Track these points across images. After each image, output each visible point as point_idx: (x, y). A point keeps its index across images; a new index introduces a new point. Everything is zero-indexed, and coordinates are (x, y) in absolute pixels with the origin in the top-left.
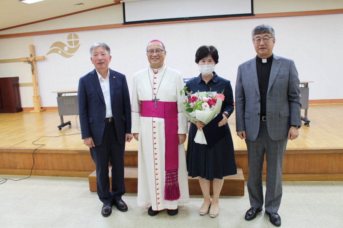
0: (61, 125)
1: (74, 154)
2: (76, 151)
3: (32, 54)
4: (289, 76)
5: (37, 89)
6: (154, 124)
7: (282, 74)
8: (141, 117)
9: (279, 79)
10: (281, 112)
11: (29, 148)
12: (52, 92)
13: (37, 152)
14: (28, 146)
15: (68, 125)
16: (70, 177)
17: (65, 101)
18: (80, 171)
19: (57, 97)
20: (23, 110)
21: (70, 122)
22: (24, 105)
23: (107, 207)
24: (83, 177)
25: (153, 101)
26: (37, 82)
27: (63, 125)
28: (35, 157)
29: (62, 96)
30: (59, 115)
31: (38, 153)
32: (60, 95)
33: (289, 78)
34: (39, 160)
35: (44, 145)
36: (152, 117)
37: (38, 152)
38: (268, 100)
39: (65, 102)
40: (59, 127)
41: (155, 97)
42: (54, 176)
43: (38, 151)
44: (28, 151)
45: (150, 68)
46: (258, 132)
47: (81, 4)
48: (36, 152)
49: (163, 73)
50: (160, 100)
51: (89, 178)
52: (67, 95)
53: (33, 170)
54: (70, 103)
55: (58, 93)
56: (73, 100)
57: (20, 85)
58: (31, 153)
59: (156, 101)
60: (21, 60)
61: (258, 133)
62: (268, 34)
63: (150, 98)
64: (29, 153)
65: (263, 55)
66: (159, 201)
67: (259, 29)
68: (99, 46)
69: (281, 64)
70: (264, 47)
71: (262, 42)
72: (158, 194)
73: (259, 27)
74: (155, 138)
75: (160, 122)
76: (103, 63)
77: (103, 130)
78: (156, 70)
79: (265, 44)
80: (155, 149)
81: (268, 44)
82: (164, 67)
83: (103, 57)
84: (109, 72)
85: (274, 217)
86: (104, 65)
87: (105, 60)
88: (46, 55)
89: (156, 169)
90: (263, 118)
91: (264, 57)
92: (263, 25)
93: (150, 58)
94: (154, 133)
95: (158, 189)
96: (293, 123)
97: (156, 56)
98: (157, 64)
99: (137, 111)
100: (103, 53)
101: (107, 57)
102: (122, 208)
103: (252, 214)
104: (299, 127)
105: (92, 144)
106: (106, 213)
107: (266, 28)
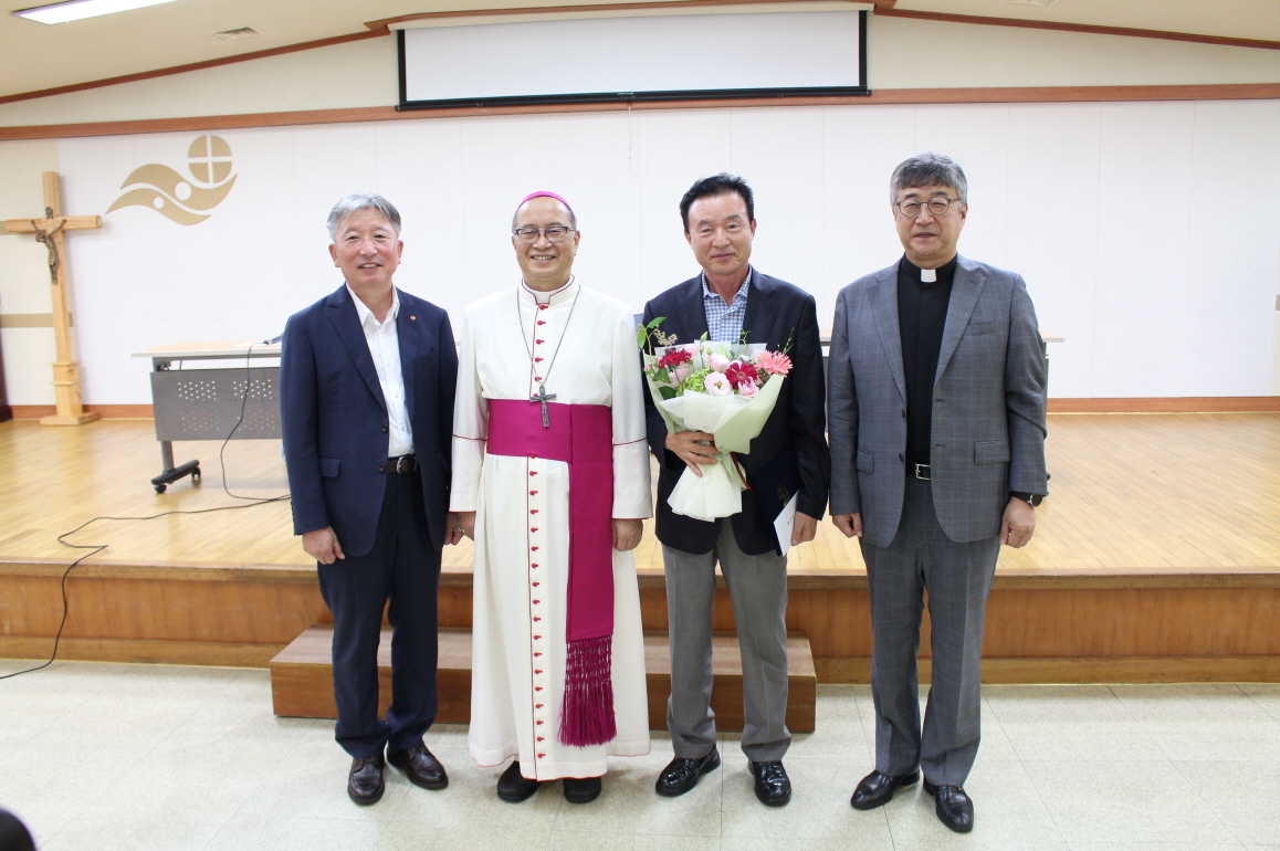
0: (164, 476)
1: (216, 584)
2: (225, 570)
3: (53, 208)
4: (1007, 326)
5: (67, 339)
6: (534, 483)
7: (985, 319)
8: (488, 456)
9: (974, 335)
10: (978, 446)
11: (47, 559)
12: (134, 355)
13: (79, 575)
14: (43, 549)
15: (189, 476)
16: (201, 664)
17: (182, 386)
18: (237, 642)
19: (151, 374)
20: (15, 412)
21: (197, 463)
22: (15, 398)
23: (367, 772)
24: (247, 665)
26: (69, 310)
27: (171, 475)
28: (70, 592)
29: (171, 368)
30: (158, 440)
31: (82, 578)
32: (162, 366)
33: (1007, 334)
34: (86, 602)
35: (104, 547)
36: (528, 455)
37: (84, 576)
38: (938, 404)
39: (182, 392)
40: (155, 482)
41: (542, 387)
42: (141, 662)
43: (83, 569)
44: (47, 572)
45: (521, 289)
46: (899, 518)
47: (244, 30)
48: (74, 573)
49: (569, 308)
51: (272, 667)
52: (188, 365)
53: (60, 641)
54: (199, 394)
55: (155, 359)
56: (212, 385)
58: (57, 578)
59: (544, 402)
60: (9, 227)
61: (898, 522)
62: (943, 189)
63: (521, 391)
64: (48, 579)
65: (921, 257)
66: (540, 747)
67: (915, 171)
68: (366, 208)
69: (981, 285)
70: (932, 229)
71: (924, 216)
72: (539, 723)
73: (916, 161)
74: (534, 530)
75: (554, 475)
76: (379, 265)
77: (380, 501)
78: (543, 296)
79: (932, 220)
80: (535, 566)
81: (942, 220)
82: (573, 288)
83: (380, 246)
84: (396, 301)
85: (952, 801)
86: (380, 274)
87: (387, 256)
88: (107, 213)
89: (536, 638)
90: (918, 471)
91: (928, 264)
92: (933, 158)
93: (526, 254)
94: (533, 512)
95: (538, 706)
96: (1018, 486)
97: (547, 249)
98: (549, 275)
99: (475, 434)
100: (379, 233)
101: (391, 244)
102: (429, 777)
103: (877, 789)
104: (1038, 500)
105: (334, 552)
106: (367, 792)
107: (939, 167)
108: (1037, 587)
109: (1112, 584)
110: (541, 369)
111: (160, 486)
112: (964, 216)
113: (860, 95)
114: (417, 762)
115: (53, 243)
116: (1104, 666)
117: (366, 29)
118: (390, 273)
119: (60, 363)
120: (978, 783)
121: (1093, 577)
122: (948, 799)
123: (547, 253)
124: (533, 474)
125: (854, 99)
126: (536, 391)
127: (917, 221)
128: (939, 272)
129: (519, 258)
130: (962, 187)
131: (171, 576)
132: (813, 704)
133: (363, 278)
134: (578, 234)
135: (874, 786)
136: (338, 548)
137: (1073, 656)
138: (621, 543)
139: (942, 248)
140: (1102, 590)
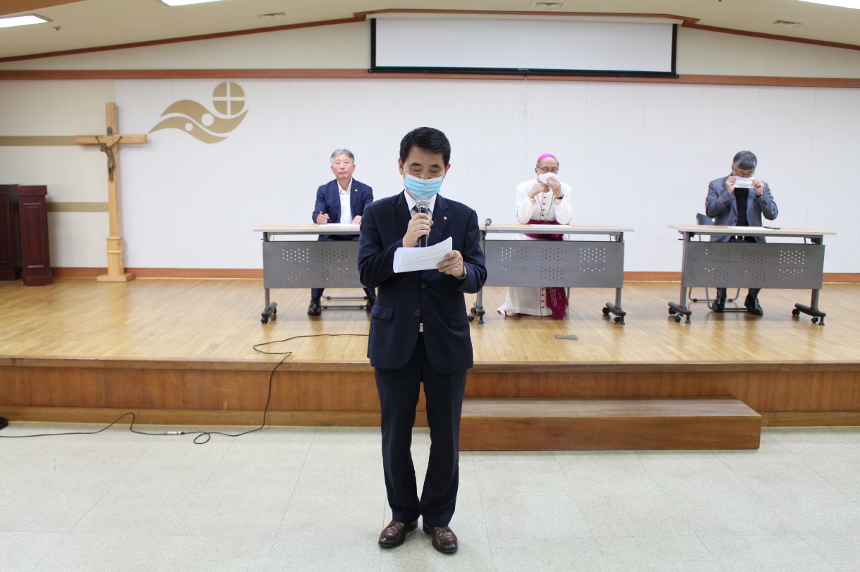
3: (112, 128)
13: (284, 369)
19: (263, 243)
28: (275, 381)
30: (265, 288)
32: (267, 238)
34: (285, 386)
35: (291, 353)
40: (262, 316)
48: (280, 368)
53: (268, 413)
55: (264, 233)
64: (259, 372)
88: (150, 133)
113: (671, 78)
115: (112, 152)
119: (113, 238)
125: (667, 80)
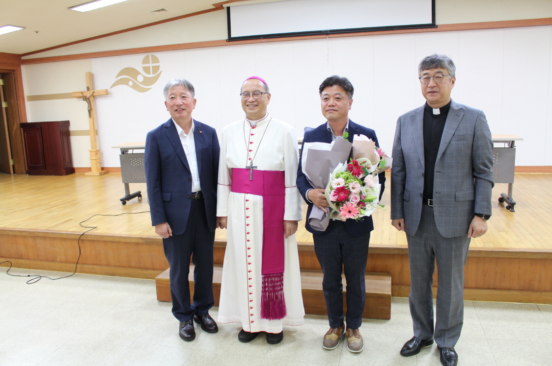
0: (125, 198)
1: (138, 244)
2: (141, 238)
3: (89, 87)
4: (472, 137)
5: (95, 140)
6: (248, 205)
7: (462, 133)
8: (231, 192)
9: (456, 141)
10: (457, 193)
11: (73, 232)
12: (113, 148)
13: (85, 239)
14: (73, 228)
15: (137, 197)
16: (133, 277)
17: (132, 160)
18: (147, 269)
19: (120, 155)
20: (76, 170)
21: (140, 192)
22: (76, 164)
23: (188, 327)
25: (248, 169)
26: (96, 129)
27: (128, 197)
29: (129, 153)
30: (123, 183)
31: (86, 240)
32: (125, 152)
33: (472, 140)
35: (96, 227)
36: (245, 193)
38: (438, 174)
39: (132, 163)
40: (121, 200)
41: (252, 163)
42: (109, 275)
43: (86, 236)
44: (73, 237)
46: (419, 223)
47: (162, 10)
48: (82, 238)
49: (265, 127)
50: (258, 169)
51: (156, 280)
52: (136, 151)
53: (78, 265)
55: (121, 149)
57: (71, 133)
58: (76, 240)
59: (251, 169)
60: (73, 95)
61: (418, 225)
62: (442, 70)
63: (243, 165)
64: (73, 240)
65: (433, 102)
66: (252, 318)
67: (428, 62)
68: (178, 85)
69: (461, 117)
70: (435, 90)
71: (431, 83)
72: (251, 308)
73: (428, 57)
74: (248, 225)
75: (256, 201)
76: (183, 110)
77: (188, 211)
78: (253, 122)
79: (435, 85)
80: (248, 241)
81: (441, 85)
82: (267, 118)
83: (184, 101)
84: (193, 124)
85: (448, 354)
86: (185, 113)
87: (187, 105)
88: (111, 88)
89: (249, 272)
90: (429, 202)
91: (435, 106)
92: (436, 55)
93: (245, 104)
94: (247, 217)
95: (251, 301)
96: (477, 211)
97: (253, 102)
98: (255, 113)
99: (227, 183)
100: (184, 95)
101: (189, 100)
102: (210, 328)
103: (413, 347)
104: (487, 217)
105: (169, 233)
106: (189, 336)
107: (439, 60)
108: (501, 257)
109: (539, 257)
110: (252, 155)
111: (124, 201)
112: (453, 83)
113: (432, 28)
114: (205, 321)
115: (90, 101)
116: (535, 295)
117: (214, 7)
118: (189, 113)
119: (92, 150)
120: (462, 347)
121: (529, 252)
122: (446, 353)
123: (253, 104)
124: (247, 200)
125: (429, 29)
126: (249, 165)
127: (429, 86)
128: (441, 109)
129: (243, 106)
130: (451, 69)
131: (120, 240)
132: (390, 306)
133: (177, 115)
134: (270, 95)
135: (411, 346)
136: (170, 231)
137: (519, 290)
138: (287, 232)
139: (441, 98)
140: (534, 259)
